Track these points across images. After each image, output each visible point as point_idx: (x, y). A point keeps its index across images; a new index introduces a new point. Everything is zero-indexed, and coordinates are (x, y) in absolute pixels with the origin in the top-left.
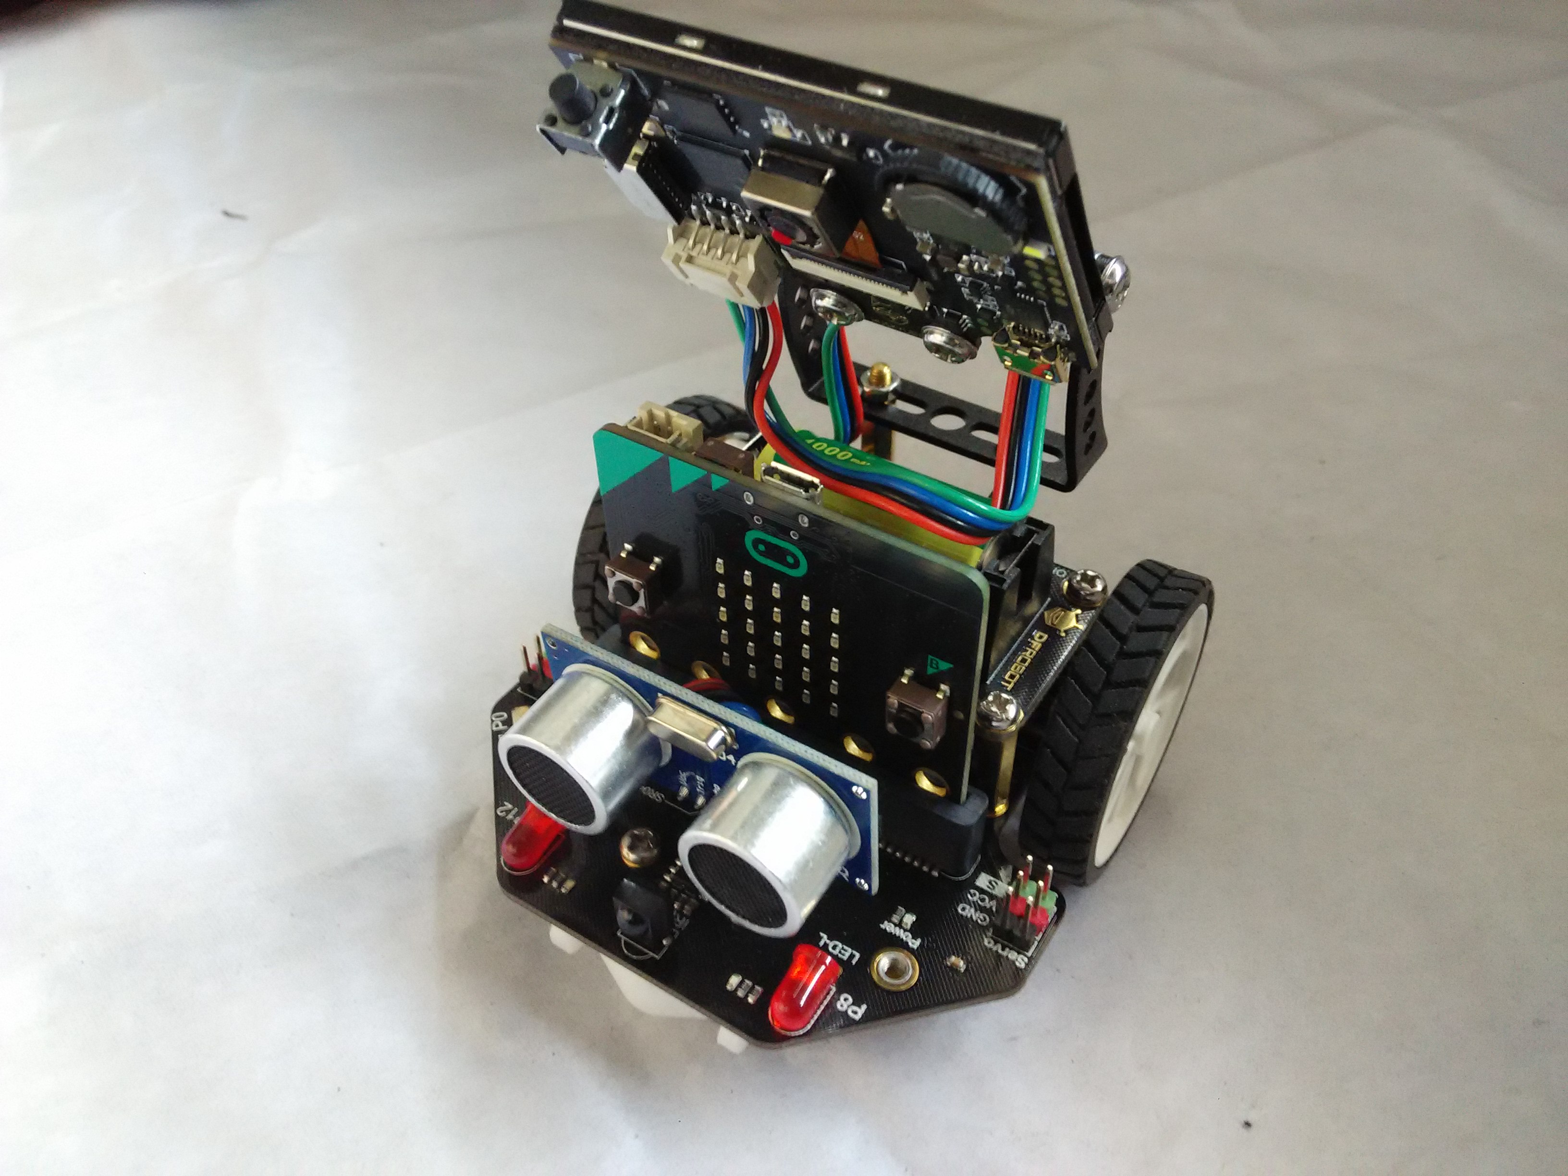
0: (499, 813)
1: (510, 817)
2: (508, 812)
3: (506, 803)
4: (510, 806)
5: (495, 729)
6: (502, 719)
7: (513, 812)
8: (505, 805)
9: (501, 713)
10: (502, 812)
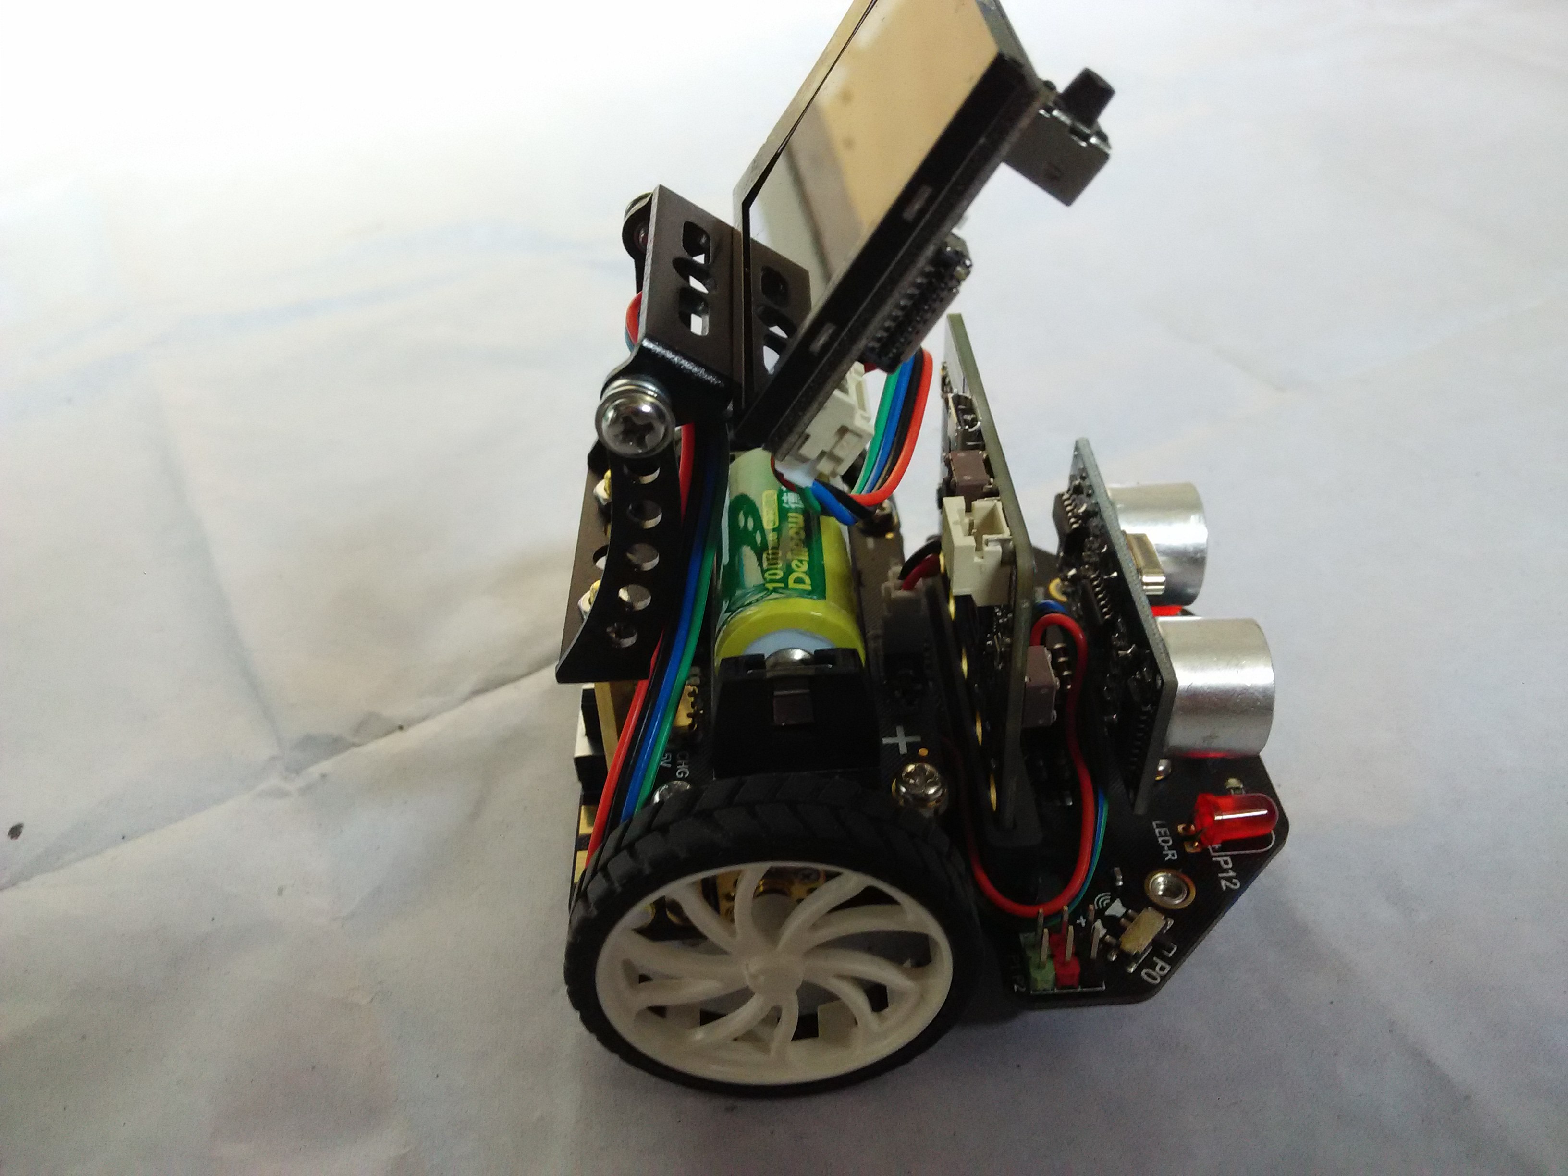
0: (1238, 886)
1: (1231, 874)
2: (1229, 879)
3: (1224, 888)
4: (1223, 883)
5: (1168, 968)
6: (1150, 971)
7: (1225, 875)
8: (1227, 886)
9: (1145, 977)
10: (1235, 884)
